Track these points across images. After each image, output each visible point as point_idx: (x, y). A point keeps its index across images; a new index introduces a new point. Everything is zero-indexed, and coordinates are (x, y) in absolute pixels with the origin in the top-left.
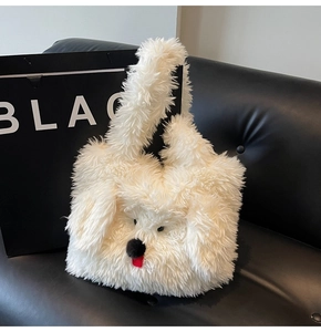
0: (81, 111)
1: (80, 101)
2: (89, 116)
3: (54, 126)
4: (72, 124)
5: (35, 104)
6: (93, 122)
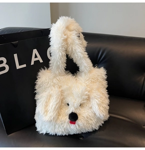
1: (35, 51)
2: (39, 59)
3: (25, 66)
4: (32, 63)
5: (16, 56)
6: (41, 61)
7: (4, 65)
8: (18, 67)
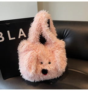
0: (22, 33)
1: (21, 30)
2: (24, 34)
3: (14, 38)
5: (8, 32)
7: (1, 37)
8: (10, 39)
